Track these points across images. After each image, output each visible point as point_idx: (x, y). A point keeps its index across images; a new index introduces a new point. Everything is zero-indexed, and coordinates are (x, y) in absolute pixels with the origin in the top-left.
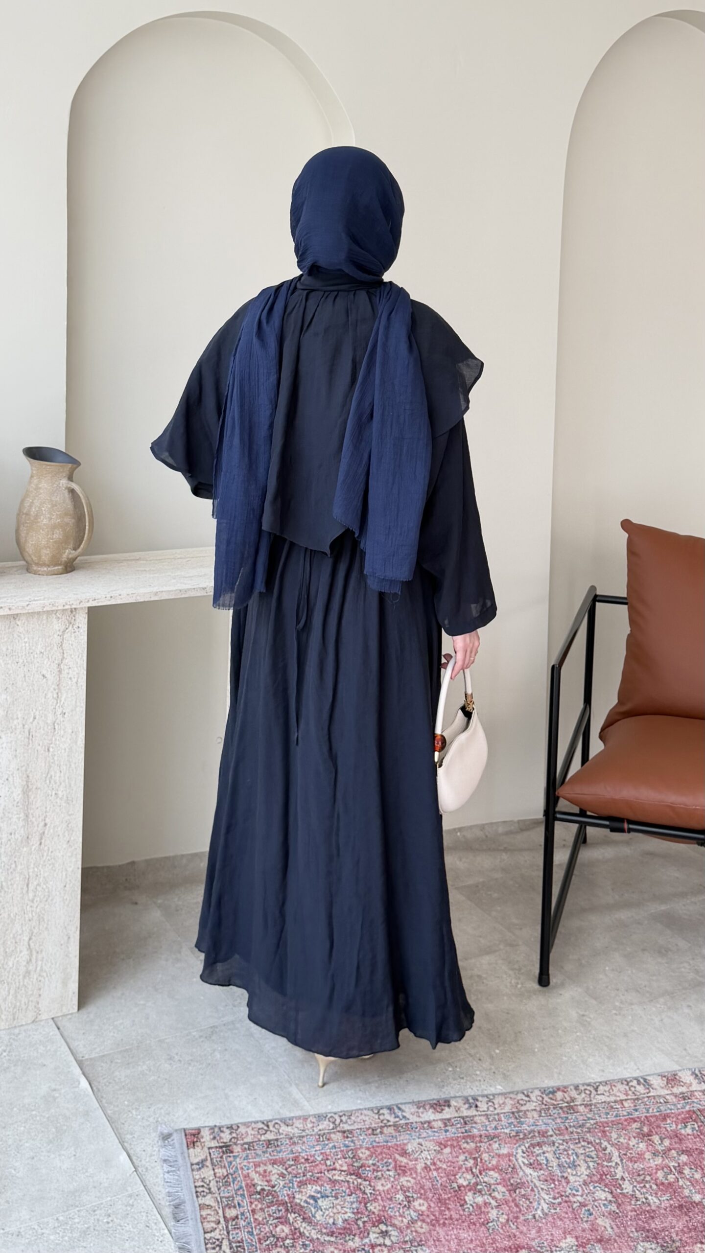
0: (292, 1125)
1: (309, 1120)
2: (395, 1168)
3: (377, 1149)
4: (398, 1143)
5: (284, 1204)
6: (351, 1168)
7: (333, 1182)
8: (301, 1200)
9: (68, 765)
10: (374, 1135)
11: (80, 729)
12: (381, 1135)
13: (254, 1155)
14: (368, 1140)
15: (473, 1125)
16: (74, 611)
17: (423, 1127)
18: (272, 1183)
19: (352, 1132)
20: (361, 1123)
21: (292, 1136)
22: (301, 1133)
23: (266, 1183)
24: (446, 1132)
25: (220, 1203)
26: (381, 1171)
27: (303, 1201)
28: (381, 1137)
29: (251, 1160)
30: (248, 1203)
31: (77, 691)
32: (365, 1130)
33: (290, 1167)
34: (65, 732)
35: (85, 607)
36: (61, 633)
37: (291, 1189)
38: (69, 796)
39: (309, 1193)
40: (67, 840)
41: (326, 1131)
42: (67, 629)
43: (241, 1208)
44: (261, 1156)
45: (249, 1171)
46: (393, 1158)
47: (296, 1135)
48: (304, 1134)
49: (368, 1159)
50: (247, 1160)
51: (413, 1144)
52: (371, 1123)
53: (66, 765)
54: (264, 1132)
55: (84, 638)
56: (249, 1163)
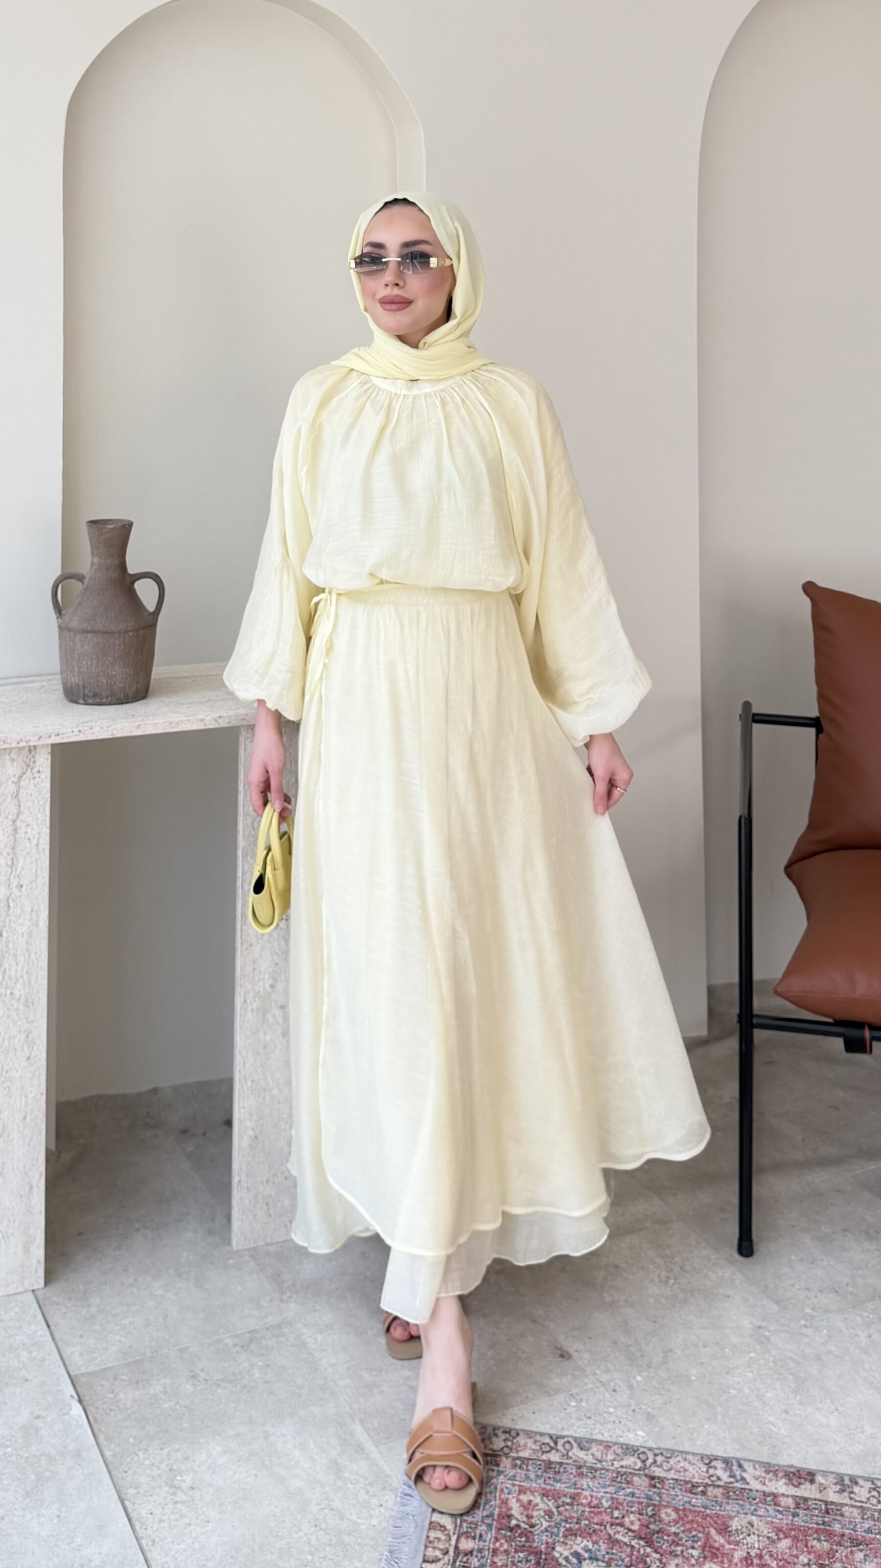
0: (588, 1450)
1: (612, 1449)
2: (704, 1548)
3: (688, 1513)
4: (723, 1513)
5: (537, 1553)
6: (644, 1530)
7: (613, 1542)
8: (561, 1554)
9: (27, 955)
10: (693, 1494)
11: (42, 907)
12: (702, 1495)
13: (523, 1476)
14: (682, 1498)
15: (838, 1518)
16: (32, 749)
17: (765, 1500)
18: (533, 1521)
19: (663, 1481)
20: (679, 1472)
21: (582, 1464)
22: (596, 1464)
23: (525, 1519)
24: (794, 1516)
25: (458, 1529)
26: (683, 1545)
27: (563, 1556)
28: (701, 1499)
29: (517, 1483)
30: (493, 1539)
31: (38, 857)
32: (682, 1483)
33: (563, 1506)
34: (22, 911)
35: (48, 745)
36: (16, 780)
37: (554, 1537)
38: (29, 997)
39: (575, 1548)
40: (27, 1056)
41: (630, 1470)
42: (24, 774)
43: (481, 1543)
44: (531, 1480)
45: (510, 1496)
46: (706, 1532)
47: (588, 1465)
48: (599, 1466)
49: (672, 1524)
50: (512, 1480)
51: (741, 1520)
52: (693, 1475)
53: (24, 955)
54: (548, 1449)
55: (46, 787)
56: (514, 1485)
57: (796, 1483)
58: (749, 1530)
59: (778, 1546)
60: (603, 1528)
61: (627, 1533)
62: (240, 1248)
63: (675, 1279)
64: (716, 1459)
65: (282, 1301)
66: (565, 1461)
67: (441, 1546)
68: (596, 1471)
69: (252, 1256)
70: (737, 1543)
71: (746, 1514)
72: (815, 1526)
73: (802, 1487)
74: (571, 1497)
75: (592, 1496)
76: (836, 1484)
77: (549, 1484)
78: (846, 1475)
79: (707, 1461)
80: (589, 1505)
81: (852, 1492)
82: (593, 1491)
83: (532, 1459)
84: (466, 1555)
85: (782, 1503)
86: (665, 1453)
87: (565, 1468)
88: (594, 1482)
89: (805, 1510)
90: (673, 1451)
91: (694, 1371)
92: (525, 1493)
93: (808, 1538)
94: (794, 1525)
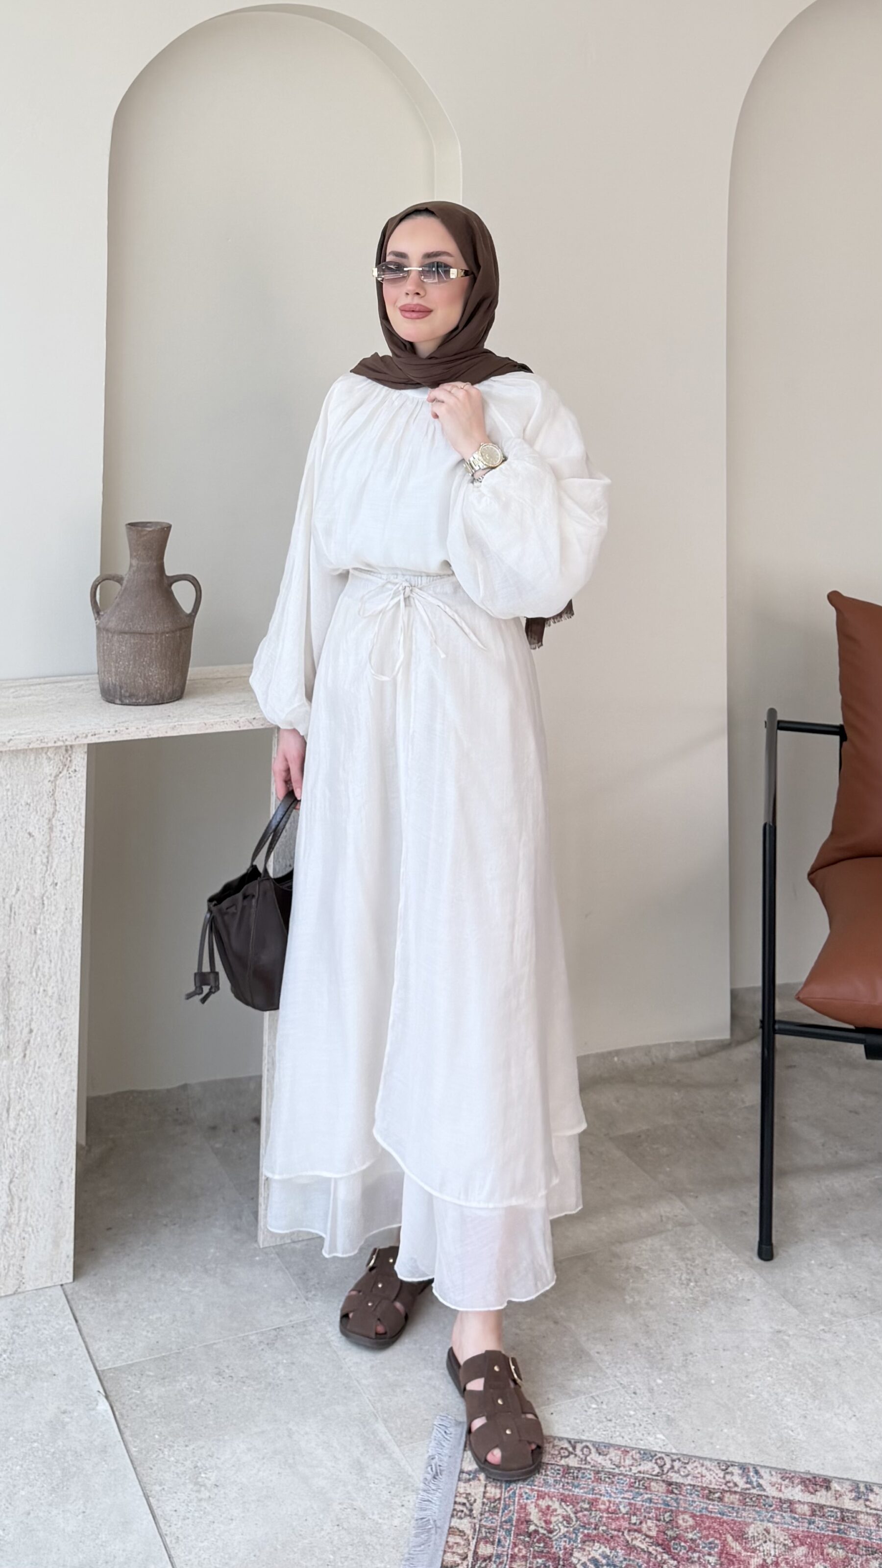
0: (606, 1455)
1: (631, 1454)
2: (720, 1554)
3: (705, 1520)
4: (739, 1520)
5: (555, 1559)
6: (662, 1536)
7: (631, 1548)
8: (579, 1560)
9: (61, 953)
10: (709, 1499)
11: (76, 905)
12: (719, 1502)
13: (542, 1482)
14: (699, 1504)
15: (853, 1525)
16: (69, 749)
17: (781, 1507)
18: (551, 1526)
19: (680, 1487)
20: (697, 1478)
21: (600, 1469)
22: (614, 1469)
23: (543, 1525)
24: (810, 1524)
25: (477, 1533)
26: (699, 1552)
27: (581, 1562)
28: (718, 1505)
29: (536, 1488)
30: (511, 1544)
31: (73, 855)
32: (699, 1489)
33: (581, 1511)
34: (57, 909)
35: (84, 744)
36: (52, 779)
37: (572, 1543)
38: (61, 994)
39: (593, 1554)
40: (59, 1052)
41: (647, 1476)
42: (60, 773)
43: (500, 1548)
44: (550, 1486)
45: (529, 1501)
46: (723, 1539)
47: (606, 1470)
48: (617, 1471)
49: (689, 1530)
50: (531, 1485)
51: (758, 1527)
52: (710, 1481)
53: (58, 953)
54: (567, 1454)
55: (82, 785)
56: (532, 1490)
57: (812, 1490)
58: (765, 1537)
59: (794, 1553)
60: (620, 1534)
61: (644, 1539)
62: (266, 1245)
63: (696, 1282)
64: (732, 1465)
65: (307, 1299)
66: (583, 1466)
67: (461, 1552)
68: (614, 1476)
69: (278, 1254)
70: (754, 1551)
71: (762, 1521)
72: (831, 1533)
73: (818, 1494)
74: (589, 1503)
75: (610, 1502)
76: (851, 1491)
77: (567, 1489)
78: (863, 1482)
79: (724, 1467)
80: (607, 1511)
81: (867, 1500)
82: (610, 1496)
83: (552, 1464)
84: (485, 1560)
85: (799, 1510)
86: (682, 1459)
87: (584, 1473)
88: (612, 1487)
89: (821, 1517)
90: (690, 1457)
91: (713, 1375)
92: (543, 1499)
93: (823, 1545)
94: (809, 1532)
